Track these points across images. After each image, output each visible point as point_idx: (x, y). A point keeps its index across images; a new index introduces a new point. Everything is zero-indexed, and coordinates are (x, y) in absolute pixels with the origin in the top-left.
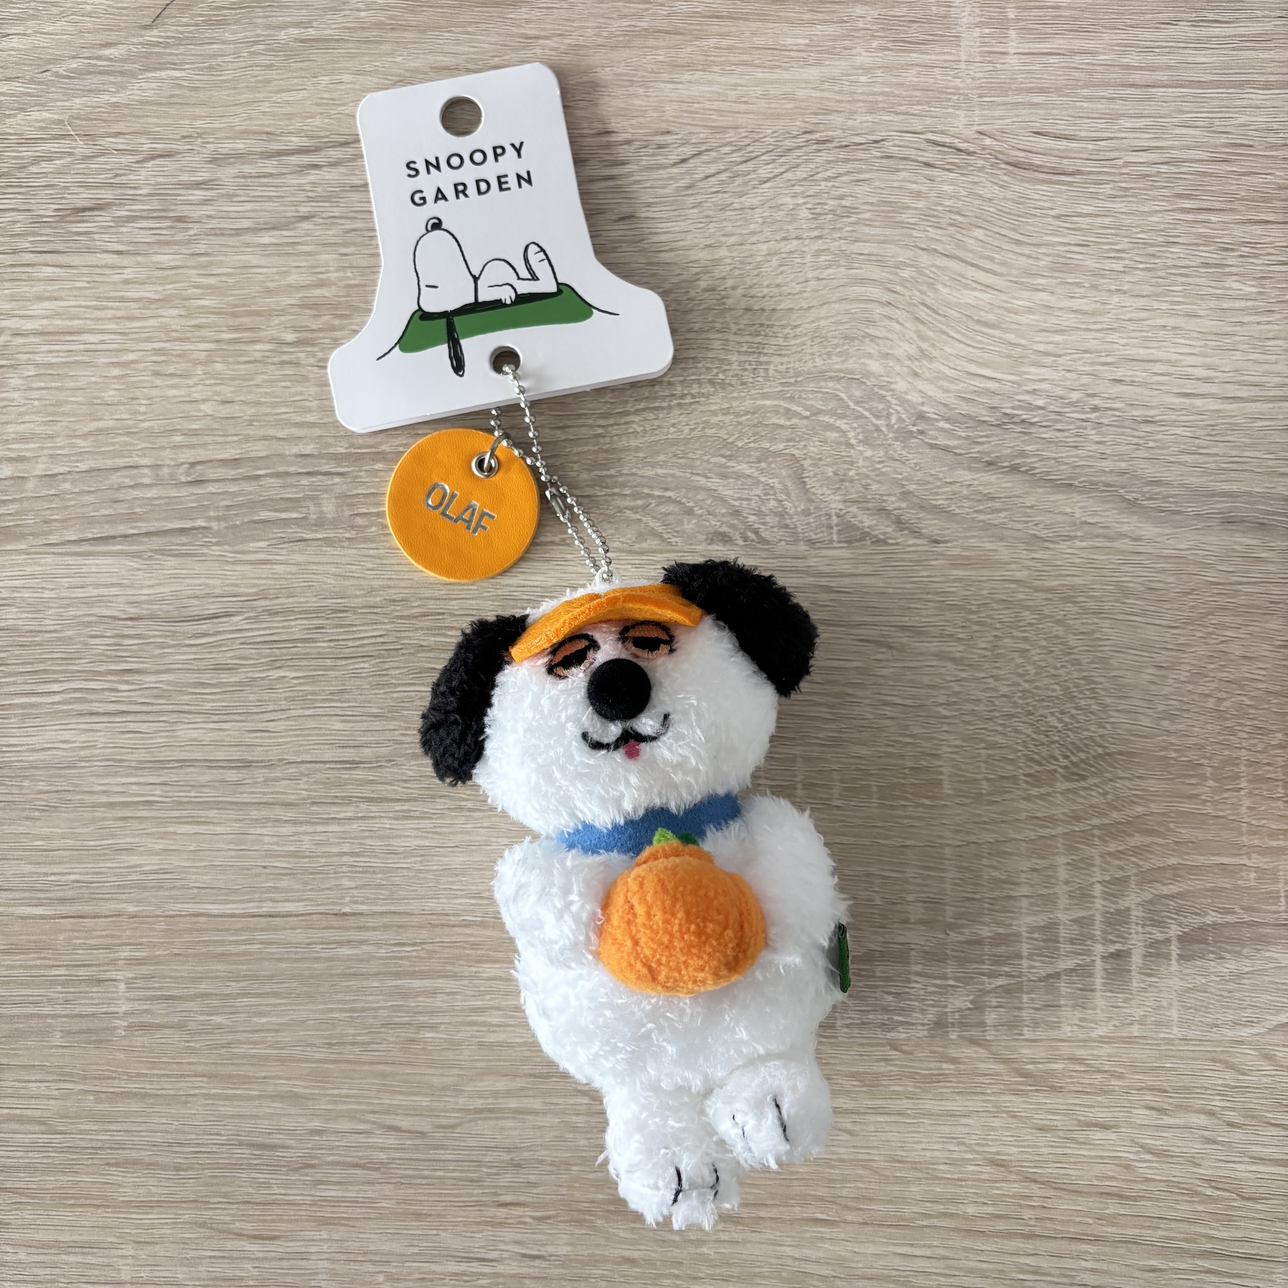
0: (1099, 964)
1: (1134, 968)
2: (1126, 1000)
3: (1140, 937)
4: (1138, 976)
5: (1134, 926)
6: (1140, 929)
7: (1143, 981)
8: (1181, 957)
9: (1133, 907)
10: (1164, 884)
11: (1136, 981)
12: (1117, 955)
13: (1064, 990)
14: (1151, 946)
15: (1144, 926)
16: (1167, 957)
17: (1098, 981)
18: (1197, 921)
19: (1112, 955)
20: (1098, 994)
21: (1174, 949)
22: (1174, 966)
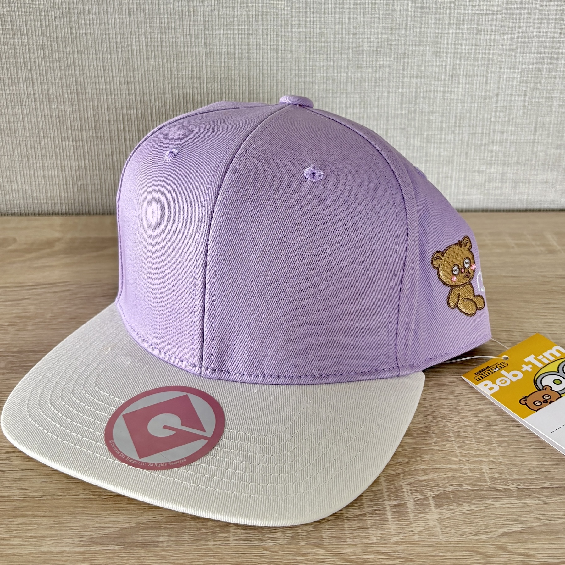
0: (388, 509)
1: (409, 510)
2: (408, 525)
3: (411, 497)
4: (413, 514)
5: (406, 493)
6: (410, 494)
7: (416, 516)
8: (436, 505)
9: (404, 485)
10: (420, 476)
11: (412, 516)
12: (399, 505)
13: (369, 521)
14: (418, 501)
15: (411, 493)
16: (429, 505)
17: (389, 517)
18: (442, 490)
19: (395, 505)
20: (390, 522)
21: (432, 501)
22: (433, 509)
